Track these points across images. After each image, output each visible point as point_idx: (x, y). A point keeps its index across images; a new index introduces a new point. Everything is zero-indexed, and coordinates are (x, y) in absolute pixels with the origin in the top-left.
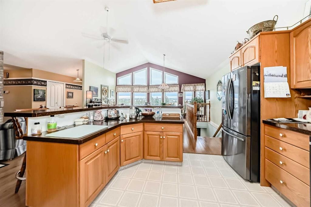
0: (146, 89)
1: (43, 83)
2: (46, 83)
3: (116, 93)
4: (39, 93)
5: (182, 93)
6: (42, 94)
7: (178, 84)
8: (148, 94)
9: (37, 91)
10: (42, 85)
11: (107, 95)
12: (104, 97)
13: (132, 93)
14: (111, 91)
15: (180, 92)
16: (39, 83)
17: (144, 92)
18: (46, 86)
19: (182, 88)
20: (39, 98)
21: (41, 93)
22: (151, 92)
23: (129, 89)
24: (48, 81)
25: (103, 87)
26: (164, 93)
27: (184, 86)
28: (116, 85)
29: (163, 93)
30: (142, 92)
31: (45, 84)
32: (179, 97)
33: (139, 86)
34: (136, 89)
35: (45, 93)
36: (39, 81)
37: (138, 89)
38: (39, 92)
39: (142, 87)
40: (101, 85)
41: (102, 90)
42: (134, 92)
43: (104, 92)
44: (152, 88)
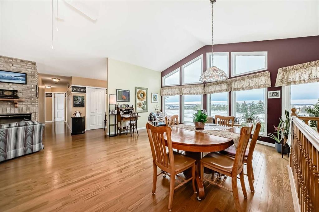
0: (200, 89)
1: (82, 90)
2: (85, 89)
3: (162, 97)
4: (78, 100)
5: (280, 88)
6: (80, 101)
8: (205, 96)
9: (76, 97)
10: (81, 92)
11: (145, 100)
12: (141, 102)
13: (181, 96)
14: (153, 94)
15: (273, 87)
16: (78, 90)
17: (197, 93)
18: (85, 92)
19: (279, 77)
20: (78, 104)
21: (80, 99)
22: (209, 93)
23: (177, 91)
24: (87, 87)
25: (138, 90)
26: (233, 93)
27: (284, 71)
28: (162, 87)
29: (230, 92)
30: (194, 94)
31: (84, 91)
33: (190, 85)
34: (185, 91)
35: (84, 99)
36: (79, 87)
37: (188, 89)
38: (78, 98)
39: (194, 85)
40: (136, 88)
41: (137, 95)
42: (182, 94)
43: (141, 96)
44: (211, 85)
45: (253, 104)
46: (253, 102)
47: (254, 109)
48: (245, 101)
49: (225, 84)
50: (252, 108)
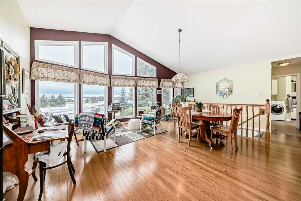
0: (106, 80)
5: (161, 89)
7: (156, 77)
13: (80, 85)
14: (26, 72)
19: (161, 83)
22: (115, 86)
23: (74, 76)
27: (163, 80)
28: (34, 60)
32: (157, 94)
34: (88, 78)
42: (83, 82)
44: (118, 79)
45: (53, 97)
46: (53, 95)
47: (54, 102)
48: (44, 94)
49: (132, 80)
50: (53, 102)
